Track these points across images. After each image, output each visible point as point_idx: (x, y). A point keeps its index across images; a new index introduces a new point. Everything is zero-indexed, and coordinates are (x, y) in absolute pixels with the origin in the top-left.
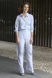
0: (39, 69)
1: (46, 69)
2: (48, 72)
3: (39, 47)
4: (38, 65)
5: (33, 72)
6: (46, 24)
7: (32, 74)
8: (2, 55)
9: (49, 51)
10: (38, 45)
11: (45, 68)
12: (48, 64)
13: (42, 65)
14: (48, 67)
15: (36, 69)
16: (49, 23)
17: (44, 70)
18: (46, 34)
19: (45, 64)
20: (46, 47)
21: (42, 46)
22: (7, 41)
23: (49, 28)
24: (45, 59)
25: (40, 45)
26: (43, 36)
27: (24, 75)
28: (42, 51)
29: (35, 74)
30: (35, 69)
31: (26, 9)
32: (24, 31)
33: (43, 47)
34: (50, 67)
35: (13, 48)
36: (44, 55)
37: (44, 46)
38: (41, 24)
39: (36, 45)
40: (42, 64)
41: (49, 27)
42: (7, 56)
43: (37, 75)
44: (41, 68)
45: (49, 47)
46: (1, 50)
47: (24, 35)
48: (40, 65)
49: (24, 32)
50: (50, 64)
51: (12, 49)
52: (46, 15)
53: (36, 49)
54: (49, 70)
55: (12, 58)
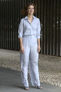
0: (46, 82)
1: (55, 82)
2: (56, 85)
3: (46, 56)
4: (44, 77)
5: (39, 85)
6: (54, 28)
7: (38, 88)
8: (3, 66)
9: (57, 61)
10: (45, 53)
11: (54, 80)
12: (57, 76)
13: (50, 77)
14: (56, 79)
15: (43, 82)
16: (57, 28)
17: (52, 83)
18: (54, 41)
19: (53, 76)
20: (54, 56)
21: (49, 54)
22: (8, 49)
23: (57, 34)
24: (53, 70)
25: (47, 54)
26: (51, 42)
27: (28, 89)
28: (49, 60)
29: (41, 88)
30: (41, 81)
31: (31, 10)
32: (30, 37)
33: (50, 56)
34: (59, 80)
35: (16, 57)
36: (51, 65)
37: (52, 54)
38: (48, 29)
39: (42, 54)
40: (49, 75)
41: (57, 32)
42: (9, 67)
43: (43, 89)
44: (48, 81)
45: (57, 55)
46: (2, 60)
47: (29, 42)
48: (47, 77)
49: (30, 39)
50: (59, 76)
51: (14, 59)
52: (54, 18)
53: (43, 58)
54: (57, 83)
55: (15, 69)
